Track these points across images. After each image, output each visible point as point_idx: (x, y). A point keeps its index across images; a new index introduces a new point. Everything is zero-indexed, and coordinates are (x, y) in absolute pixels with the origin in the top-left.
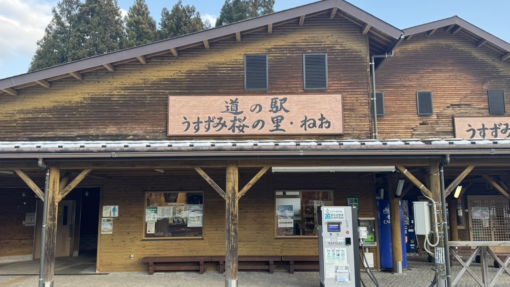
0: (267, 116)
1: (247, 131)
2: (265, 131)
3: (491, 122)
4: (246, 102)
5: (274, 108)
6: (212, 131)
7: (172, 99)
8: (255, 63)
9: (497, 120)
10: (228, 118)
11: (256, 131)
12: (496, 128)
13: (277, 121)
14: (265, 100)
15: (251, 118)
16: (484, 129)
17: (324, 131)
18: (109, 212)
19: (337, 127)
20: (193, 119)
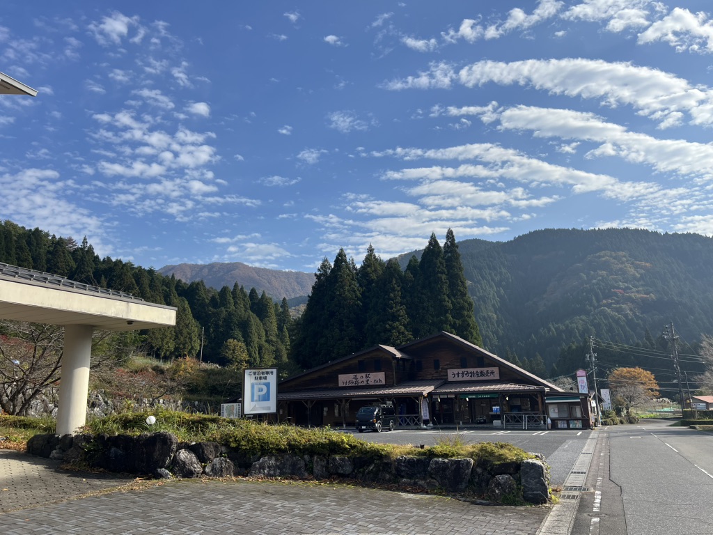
0: (364, 379)
1: (359, 384)
2: (364, 384)
3: (461, 371)
4: (359, 375)
5: (367, 377)
6: (350, 385)
7: (339, 375)
8: (361, 363)
9: (463, 370)
10: (354, 380)
11: (362, 384)
12: (463, 373)
13: (367, 381)
14: (364, 375)
15: (360, 380)
16: (458, 374)
17: (380, 384)
18: (325, 409)
19: (383, 382)
20: (345, 381)
